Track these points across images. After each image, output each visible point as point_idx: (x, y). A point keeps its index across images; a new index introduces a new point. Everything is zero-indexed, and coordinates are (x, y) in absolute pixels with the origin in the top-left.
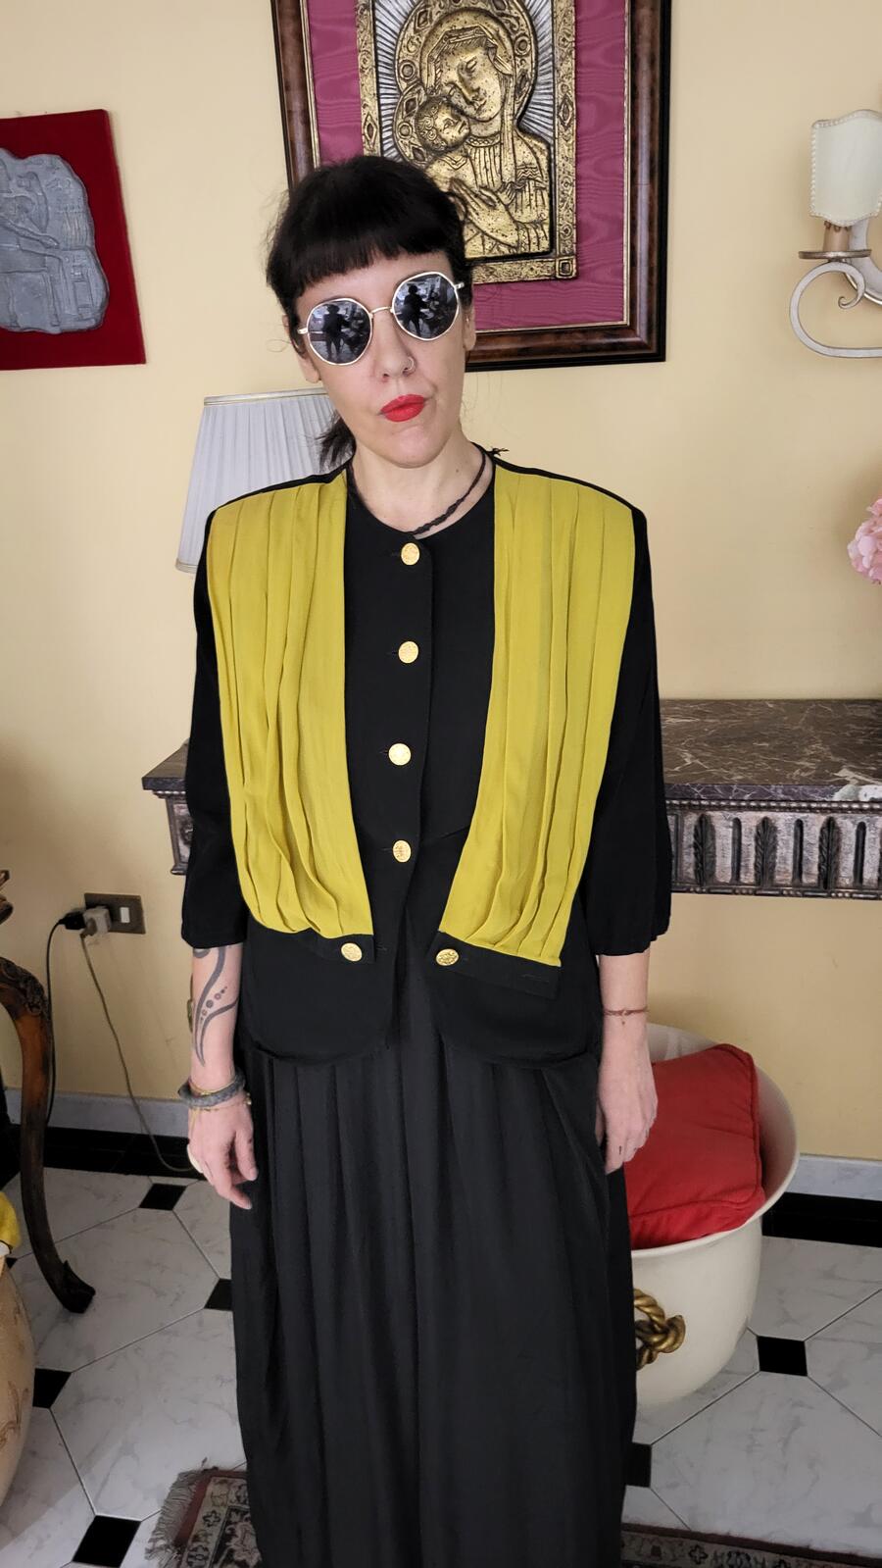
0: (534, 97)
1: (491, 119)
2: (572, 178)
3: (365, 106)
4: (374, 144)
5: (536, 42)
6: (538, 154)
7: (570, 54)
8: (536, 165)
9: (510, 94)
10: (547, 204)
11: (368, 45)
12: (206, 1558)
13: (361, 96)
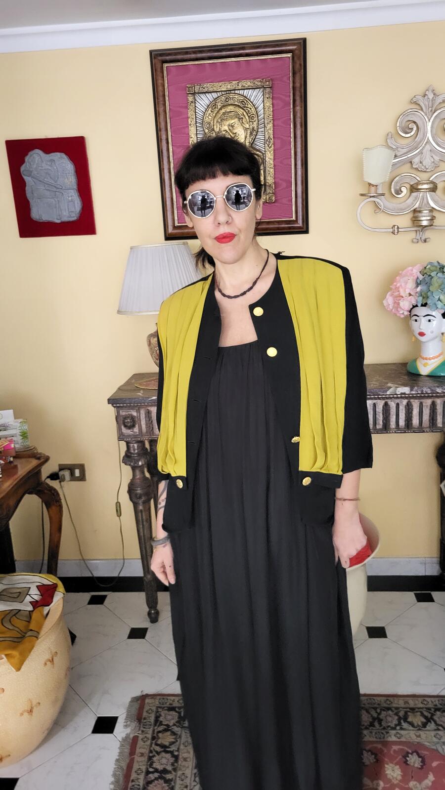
2: (272, 166)
3: (191, 138)
5: (258, 117)
6: (259, 158)
7: (271, 121)
9: (248, 135)
10: (263, 175)
11: (193, 116)
12: (151, 725)
13: (190, 134)
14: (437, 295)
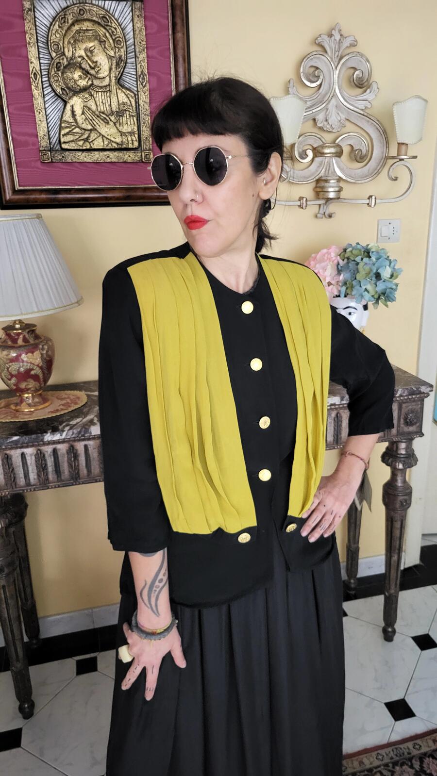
0: (126, 69)
1: (104, 78)
2: (148, 112)
3: (31, 63)
4: (38, 83)
5: (126, 42)
6: (130, 98)
7: (144, 50)
8: (129, 104)
9: (114, 67)
10: (136, 123)
11: (32, 30)
13: (29, 57)
14: (365, 285)
